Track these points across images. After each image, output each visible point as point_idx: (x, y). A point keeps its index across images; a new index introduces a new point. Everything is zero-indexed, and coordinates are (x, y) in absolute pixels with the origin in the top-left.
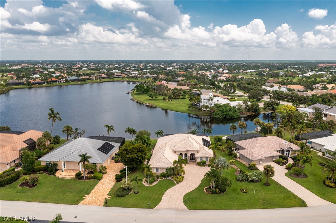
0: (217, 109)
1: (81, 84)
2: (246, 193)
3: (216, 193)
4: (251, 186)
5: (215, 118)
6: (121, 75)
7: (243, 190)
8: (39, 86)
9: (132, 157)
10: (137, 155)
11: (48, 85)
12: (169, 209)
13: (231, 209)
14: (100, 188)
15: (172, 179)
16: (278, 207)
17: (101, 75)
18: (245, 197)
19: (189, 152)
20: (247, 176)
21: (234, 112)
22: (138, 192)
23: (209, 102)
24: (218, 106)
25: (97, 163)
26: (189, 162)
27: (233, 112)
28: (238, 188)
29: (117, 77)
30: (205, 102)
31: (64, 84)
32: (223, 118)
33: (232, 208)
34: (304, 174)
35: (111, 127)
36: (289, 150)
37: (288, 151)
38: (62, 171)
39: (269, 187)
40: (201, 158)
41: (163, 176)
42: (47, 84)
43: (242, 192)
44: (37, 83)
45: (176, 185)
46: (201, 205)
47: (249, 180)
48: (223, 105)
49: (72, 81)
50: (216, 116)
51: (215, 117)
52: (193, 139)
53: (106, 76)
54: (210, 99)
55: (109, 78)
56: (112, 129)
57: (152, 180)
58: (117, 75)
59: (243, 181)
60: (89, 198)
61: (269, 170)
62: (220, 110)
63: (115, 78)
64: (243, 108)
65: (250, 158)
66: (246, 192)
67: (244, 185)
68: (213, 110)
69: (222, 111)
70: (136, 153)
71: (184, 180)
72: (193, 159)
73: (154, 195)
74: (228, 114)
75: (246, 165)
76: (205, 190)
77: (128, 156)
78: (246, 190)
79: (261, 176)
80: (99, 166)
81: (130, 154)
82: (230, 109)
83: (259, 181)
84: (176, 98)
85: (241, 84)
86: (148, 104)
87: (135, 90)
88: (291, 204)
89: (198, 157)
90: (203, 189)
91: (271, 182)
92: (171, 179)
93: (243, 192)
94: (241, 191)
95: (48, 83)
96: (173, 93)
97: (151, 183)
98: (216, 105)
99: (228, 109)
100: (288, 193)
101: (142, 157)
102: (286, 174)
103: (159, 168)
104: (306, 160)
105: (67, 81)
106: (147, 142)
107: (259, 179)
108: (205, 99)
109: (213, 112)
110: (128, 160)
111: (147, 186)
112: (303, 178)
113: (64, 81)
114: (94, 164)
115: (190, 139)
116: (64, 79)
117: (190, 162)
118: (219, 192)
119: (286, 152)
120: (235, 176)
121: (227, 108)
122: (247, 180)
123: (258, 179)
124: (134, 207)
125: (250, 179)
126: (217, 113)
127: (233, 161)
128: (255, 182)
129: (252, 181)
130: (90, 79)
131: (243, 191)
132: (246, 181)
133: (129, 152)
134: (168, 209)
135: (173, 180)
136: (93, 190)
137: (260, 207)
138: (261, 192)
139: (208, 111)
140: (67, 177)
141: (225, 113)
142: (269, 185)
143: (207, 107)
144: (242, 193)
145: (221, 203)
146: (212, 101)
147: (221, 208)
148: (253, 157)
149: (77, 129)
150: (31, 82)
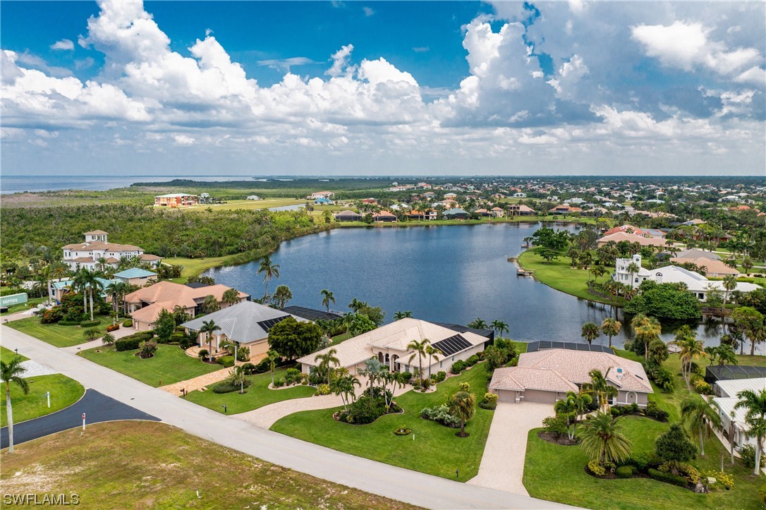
2: (397, 436)
3: (347, 422)
6: (566, 209)
8: (385, 225)
11: (399, 224)
17: (519, 208)
19: (390, 352)
22: (244, 393)
29: (555, 214)
38: (200, 346)
40: (407, 367)
42: (401, 221)
45: (311, 397)
47: (435, 418)
49: (450, 217)
53: (530, 210)
54: (630, 267)
55: (536, 214)
58: (557, 209)
63: (551, 214)
66: (401, 434)
68: (628, 293)
76: (336, 413)
78: (404, 432)
86: (521, 271)
89: (402, 364)
91: (479, 433)
93: (395, 433)
95: (403, 219)
97: (278, 385)
98: (646, 284)
100: (473, 456)
105: (440, 217)
108: (622, 268)
111: (270, 388)
112: (563, 444)
113: (435, 218)
114: (236, 342)
116: (435, 213)
118: (353, 420)
126: (634, 302)
128: (447, 425)
130: (491, 216)
138: (429, 441)
142: (466, 436)
143: (617, 285)
144: (392, 433)
150: (373, 216)
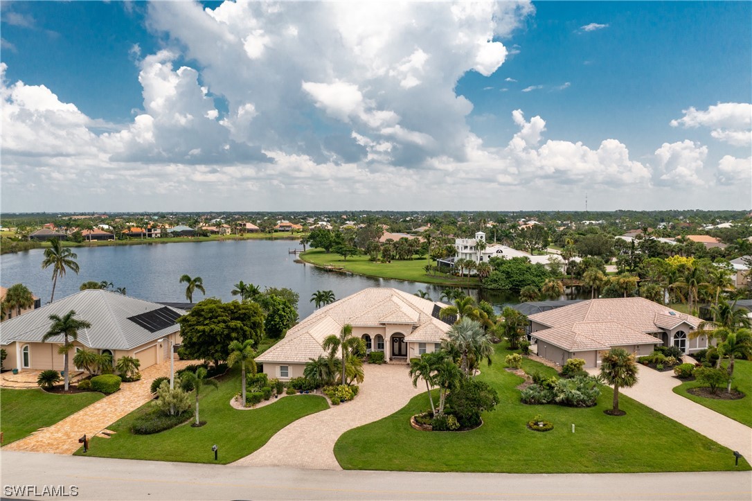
0: (495, 269)
1: (198, 242)
2: (545, 433)
3: (448, 429)
4: (563, 415)
5: (491, 289)
6: (290, 226)
7: (536, 424)
8: (100, 244)
9: (212, 330)
10: (227, 326)
11: (120, 242)
12: (278, 466)
13: (488, 472)
14: (95, 412)
15: (321, 395)
16: (649, 469)
17: (245, 225)
18: (541, 441)
19: (387, 330)
20: (553, 388)
21: (539, 276)
22: (202, 424)
23: (476, 253)
24: (497, 263)
25: (115, 350)
26: (387, 359)
27: (537, 276)
28: (521, 418)
29: (280, 231)
30: (466, 254)
31: (157, 240)
32: (510, 289)
33: (492, 468)
34: (735, 390)
35: (195, 281)
36: (682, 332)
37: (680, 334)
38: (16, 372)
39: (621, 418)
40: (422, 345)
41: (298, 386)
42: (119, 239)
43: (533, 429)
44: (94, 237)
45: (329, 408)
46: (390, 459)
47: (557, 399)
48: (511, 260)
49: (176, 234)
50: (494, 286)
51: (490, 287)
52: (404, 300)
53: (256, 227)
54: (478, 244)
55: (263, 231)
56: (199, 287)
57: (257, 394)
58: (281, 226)
59: (542, 404)
60: (44, 435)
61: (620, 362)
62: (503, 272)
63: (276, 231)
64: (563, 270)
65: (565, 345)
66: (546, 430)
67: (541, 414)
68: (485, 270)
69: (509, 272)
70: (224, 322)
71: (357, 398)
72: (400, 354)
73: (250, 431)
74: (524, 281)
75: (556, 368)
76: (412, 420)
77: (200, 328)
78: (544, 425)
79: (596, 389)
80: (118, 357)
81: (207, 322)
82: (529, 268)
83: (589, 403)
84: (401, 259)
85: (565, 237)
86: (330, 267)
87: (309, 243)
88: (694, 462)
89: (413, 343)
90: (410, 418)
91: (627, 407)
92: (319, 394)
93: (535, 430)
94: (530, 427)
95: (122, 237)
96: (395, 246)
97: (253, 400)
98: (493, 260)
99: (525, 268)
100: (685, 434)
101: (241, 332)
102: (676, 390)
103: (290, 364)
104: (737, 343)
105: (164, 234)
106: (281, 312)
107: (589, 397)
108: (466, 247)
109: (486, 277)
110: (199, 338)
111: (241, 408)
112: (731, 399)
113: (159, 235)
114: (105, 351)
115: (395, 299)
116: (159, 231)
117: (391, 359)
118: (458, 424)
119: (675, 337)
120: (519, 392)
121: (520, 267)
122: (552, 402)
123: (586, 398)
124: (169, 457)
125: (562, 396)
126: (495, 278)
127: (514, 359)
128: (576, 406)
129: (568, 403)
130: (218, 232)
131: (535, 427)
132: (549, 403)
133: (205, 319)
134: (275, 465)
135: (325, 397)
136: (72, 416)
137: (586, 469)
138: (596, 430)
139: (474, 276)
140: (18, 386)
141: (516, 277)
142: (623, 413)
143: (469, 264)
144: (533, 431)
145: (457, 455)
146: (483, 251)
147: (453, 467)
148: (574, 342)
149: (105, 282)
150: (83, 234)
